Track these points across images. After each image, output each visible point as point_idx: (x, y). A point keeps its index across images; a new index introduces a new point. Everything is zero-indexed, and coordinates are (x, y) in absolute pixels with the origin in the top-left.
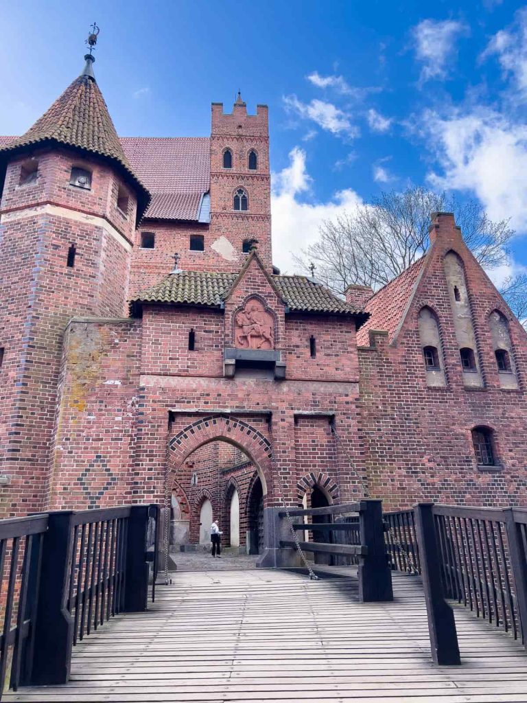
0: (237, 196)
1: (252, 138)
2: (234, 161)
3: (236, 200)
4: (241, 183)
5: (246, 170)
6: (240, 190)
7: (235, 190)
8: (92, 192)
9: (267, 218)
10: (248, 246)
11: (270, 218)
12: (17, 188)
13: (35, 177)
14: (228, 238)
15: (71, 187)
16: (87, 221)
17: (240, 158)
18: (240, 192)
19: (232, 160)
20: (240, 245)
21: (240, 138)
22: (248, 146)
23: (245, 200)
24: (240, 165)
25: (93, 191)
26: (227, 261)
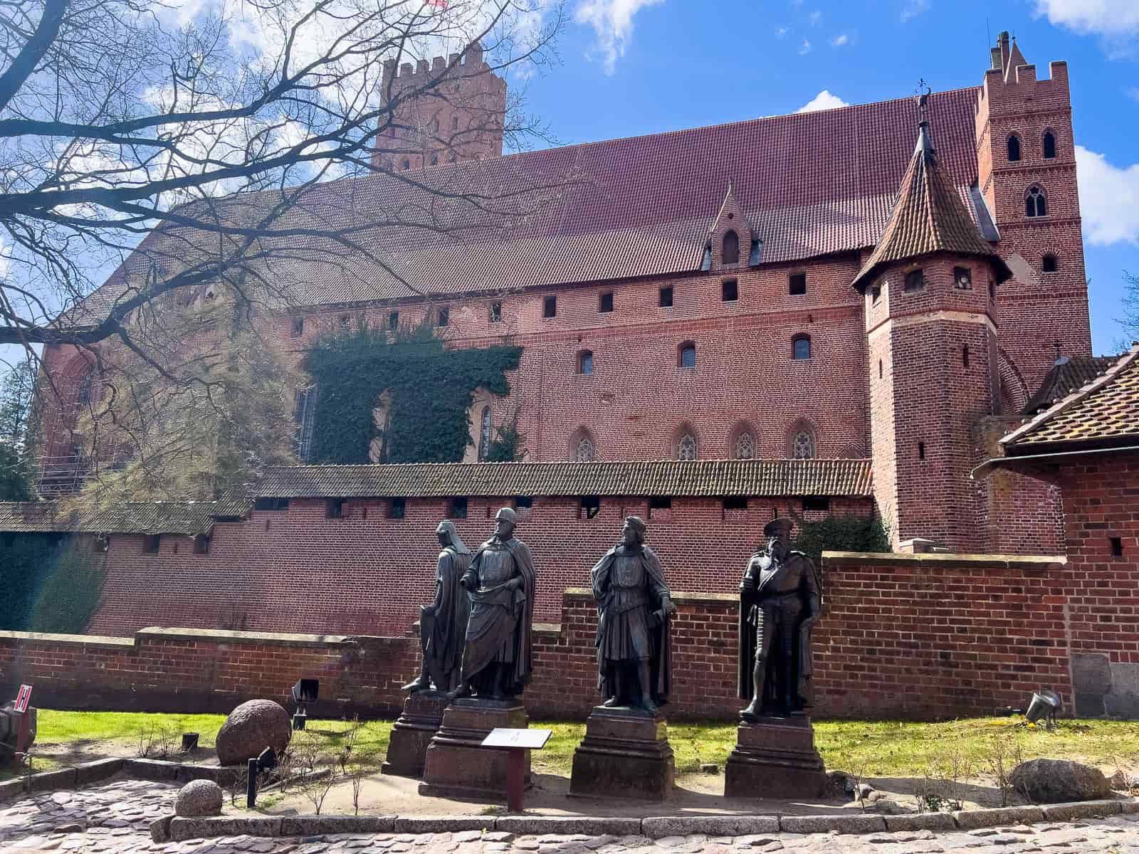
0: (1030, 197)
1: (1048, 114)
2: (1024, 149)
3: (1030, 203)
4: (1035, 179)
5: (1041, 160)
6: (1035, 188)
7: (1027, 189)
8: (974, 291)
9: (1076, 223)
10: (1050, 263)
11: (1080, 222)
12: (903, 294)
13: (922, 285)
14: (1023, 255)
15: (957, 290)
16: (972, 321)
17: (1032, 144)
18: (1034, 190)
19: (1021, 149)
20: (1040, 263)
21: (1030, 116)
22: (1042, 127)
23: (1042, 201)
24: (1032, 156)
25: (974, 289)
26: (1023, 286)
